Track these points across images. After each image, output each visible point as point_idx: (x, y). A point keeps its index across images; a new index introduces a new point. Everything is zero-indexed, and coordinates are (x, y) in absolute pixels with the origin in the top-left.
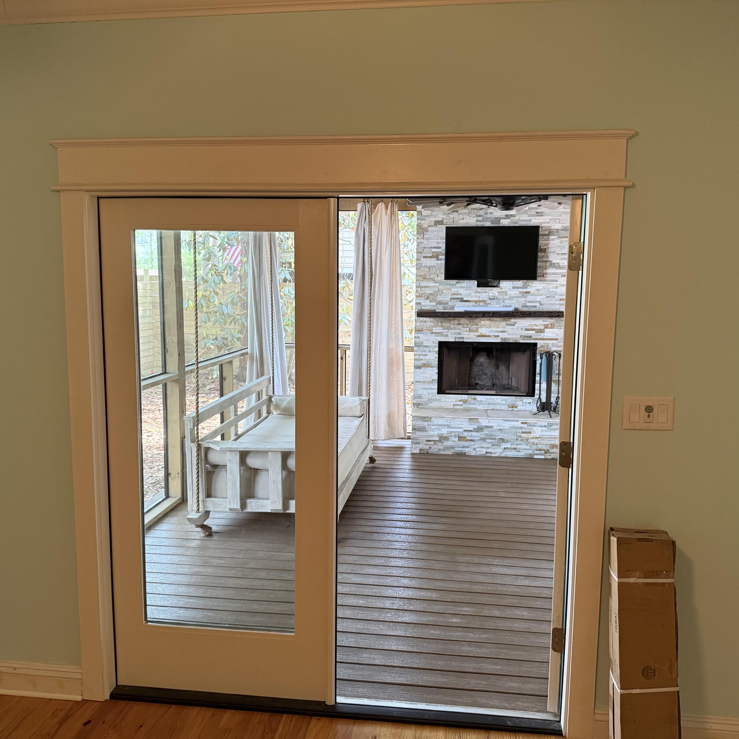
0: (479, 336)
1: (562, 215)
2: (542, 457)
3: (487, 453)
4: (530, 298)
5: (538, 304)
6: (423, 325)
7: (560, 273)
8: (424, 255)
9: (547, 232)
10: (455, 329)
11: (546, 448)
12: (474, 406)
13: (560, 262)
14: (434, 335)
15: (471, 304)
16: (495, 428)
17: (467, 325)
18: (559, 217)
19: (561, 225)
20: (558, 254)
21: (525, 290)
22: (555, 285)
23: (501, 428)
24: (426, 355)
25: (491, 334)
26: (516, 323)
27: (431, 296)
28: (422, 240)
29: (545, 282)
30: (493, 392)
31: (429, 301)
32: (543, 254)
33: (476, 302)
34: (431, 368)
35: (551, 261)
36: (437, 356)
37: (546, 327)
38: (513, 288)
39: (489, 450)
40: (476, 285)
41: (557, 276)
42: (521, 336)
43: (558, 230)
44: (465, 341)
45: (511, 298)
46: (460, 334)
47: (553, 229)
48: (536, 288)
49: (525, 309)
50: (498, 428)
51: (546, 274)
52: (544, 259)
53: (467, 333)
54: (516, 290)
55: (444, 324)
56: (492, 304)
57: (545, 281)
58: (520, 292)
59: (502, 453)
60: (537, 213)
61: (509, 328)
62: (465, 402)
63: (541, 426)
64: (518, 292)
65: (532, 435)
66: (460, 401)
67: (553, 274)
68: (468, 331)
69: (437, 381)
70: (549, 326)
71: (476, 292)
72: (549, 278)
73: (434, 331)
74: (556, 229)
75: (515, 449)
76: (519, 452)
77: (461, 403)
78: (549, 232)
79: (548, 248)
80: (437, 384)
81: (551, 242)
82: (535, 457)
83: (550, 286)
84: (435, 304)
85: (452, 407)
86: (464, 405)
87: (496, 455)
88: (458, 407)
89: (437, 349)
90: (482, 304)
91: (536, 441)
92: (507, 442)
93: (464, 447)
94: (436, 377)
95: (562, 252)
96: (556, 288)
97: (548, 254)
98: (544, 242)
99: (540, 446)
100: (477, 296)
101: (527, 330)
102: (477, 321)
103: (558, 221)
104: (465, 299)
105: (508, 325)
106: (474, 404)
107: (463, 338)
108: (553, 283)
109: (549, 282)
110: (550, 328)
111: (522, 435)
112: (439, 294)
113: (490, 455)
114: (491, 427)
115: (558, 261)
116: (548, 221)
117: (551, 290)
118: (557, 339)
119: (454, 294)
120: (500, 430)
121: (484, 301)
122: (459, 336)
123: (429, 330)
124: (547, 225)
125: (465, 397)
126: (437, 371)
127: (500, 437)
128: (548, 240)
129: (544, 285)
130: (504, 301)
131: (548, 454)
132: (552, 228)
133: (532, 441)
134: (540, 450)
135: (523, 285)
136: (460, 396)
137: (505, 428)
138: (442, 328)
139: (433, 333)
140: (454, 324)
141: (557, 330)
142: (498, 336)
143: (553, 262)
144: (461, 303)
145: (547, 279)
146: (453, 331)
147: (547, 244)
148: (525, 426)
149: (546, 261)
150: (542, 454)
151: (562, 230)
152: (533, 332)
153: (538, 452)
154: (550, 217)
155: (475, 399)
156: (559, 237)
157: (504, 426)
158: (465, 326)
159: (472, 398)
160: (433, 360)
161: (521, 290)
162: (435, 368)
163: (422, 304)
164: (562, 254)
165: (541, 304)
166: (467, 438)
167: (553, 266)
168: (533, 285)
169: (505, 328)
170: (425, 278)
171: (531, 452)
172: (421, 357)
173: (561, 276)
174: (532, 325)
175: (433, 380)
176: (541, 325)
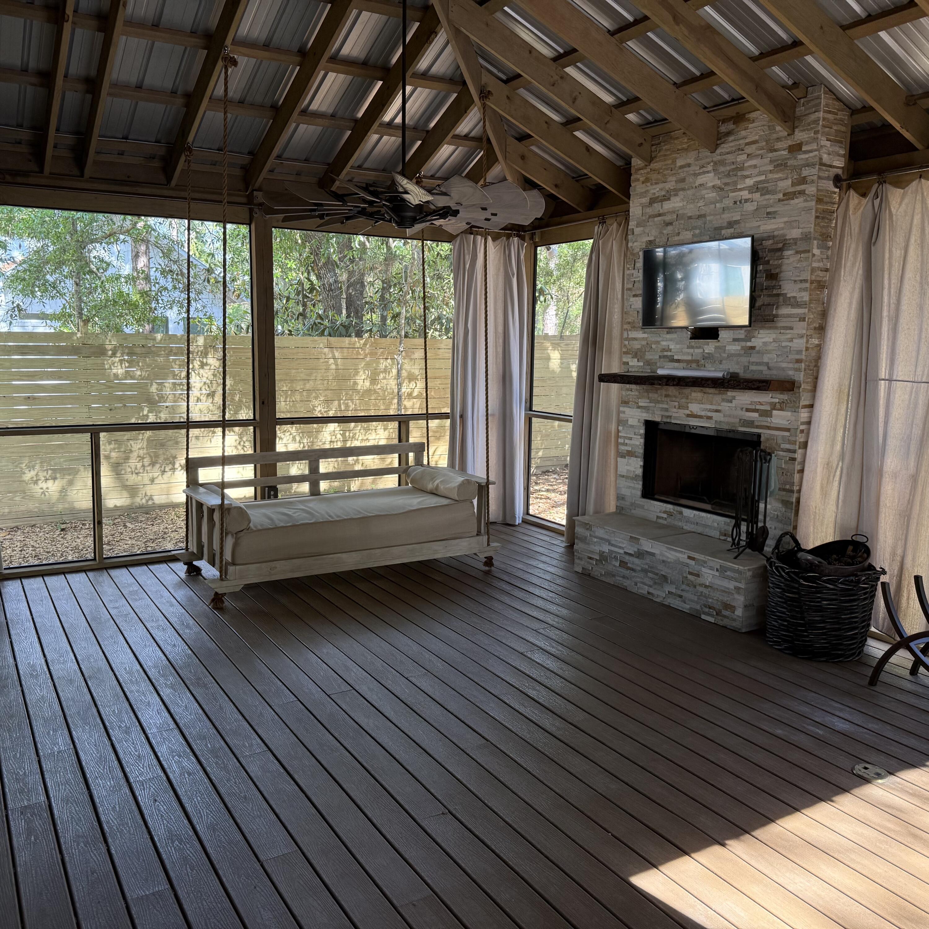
0: (688, 416)
1: (803, 213)
4: (754, 358)
5: (764, 368)
6: (629, 395)
7: (798, 314)
8: (634, 293)
9: (780, 245)
10: (662, 402)
12: (680, 524)
13: (798, 295)
14: (639, 410)
15: (681, 365)
17: (675, 397)
18: (796, 218)
19: (800, 230)
20: (795, 281)
21: (749, 344)
22: (789, 336)
24: (631, 439)
25: (703, 414)
26: (734, 398)
27: (639, 353)
28: (633, 271)
29: (776, 331)
31: (636, 360)
32: (774, 282)
33: (688, 362)
34: (635, 459)
35: (786, 294)
36: (642, 441)
37: (774, 407)
38: (735, 340)
40: (689, 337)
41: (792, 319)
42: (740, 420)
43: (795, 241)
44: (673, 421)
45: (730, 356)
46: (667, 410)
47: (790, 239)
48: (764, 340)
49: (748, 376)
51: (776, 316)
52: (775, 292)
53: (675, 410)
54: (737, 343)
55: (650, 395)
56: (706, 365)
57: (776, 328)
58: (742, 347)
59: (664, 598)
60: (768, 213)
61: (725, 406)
62: (670, 514)
63: (711, 568)
64: (739, 348)
66: (665, 512)
67: (789, 316)
68: (677, 407)
69: (641, 478)
70: (778, 406)
71: (688, 347)
72: (782, 323)
73: (640, 404)
74: (793, 239)
75: (681, 597)
76: (685, 603)
77: (665, 516)
78: (784, 245)
79: (781, 272)
80: (641, 483)
81: (786, 261)
82: (703, 617)
83: (783, 337)
84: (641, 364)
85: (655, 519)
86: (669, 520)
87: (658, 600)
88: (661, 521)
89: (642, 431)
90: (694, 365)
91: (705, 591)
92: (672, 583)
93: (624, 577)
94: (640, 471)
95: (801, 278)
96: (791, 340)
97: (781, 283)
98: (776, 263)
99: (710, 600)
100: (688, 354)
101: (748, 410)
102: (687, 391)
103: (795, 224)
104: (676, 357)
105: (723, 400)
106: (680, 520)
107: (670, 417)
108: (788, 331)
109: (782, 331)
110: (779, 410)
111: (690, 577)
112: (647, 350)
113: (650, 597)
114: (653, 554)
115: (794, 294)
116: (782, 225)
117: (784, 344)
118: (788, 430)
119: (664, 350)
120: (663, 561)
121: (697, 362)
122: (667, 414)
123: (635, 402)
124: (781, 232)
125: (670, 507)
126: (642, 463)
127: (664, 573)
128: (781, 257)
129: (774, 336)
130: (721, 361)
131: (719, 618)
132: (787, 238)
133: (701, 589)
134: (710, 608)
135: (746, 336)
136: (665, 505)
137: (669, 560)
138: (648, 401)
139: (639, 407)
140: (661, 395)
141: (789, 414)
142: (710, 418)
143: (788, 296)
144: (670, 363)
145: (780, 324)
146: (661, 406)
147: (780, 266)
148: (692, 563)
149: (778, 295)
150: (712, 616)
151: (801, 239)
152: (756, 415)
153: (707, 610)
154: (786, 219)
155: (681, 513)
156: (797, 252)
158: (674, 399)
159: (677, 511)
160: (637, 445)
161: (743, 344)
162: (639, 459)
163: (630, 364)
164: (801, 281)
165: (769, 368)
166: (629, 565)
167: (788, 303)
168: (759, 336)
169: (719, 405)
170: (634, 327)
171: (698, 607)
172: (627, 441)
173: (798, 319)
174: (754, 402)
175: (636, 476)
176: (767, 403)
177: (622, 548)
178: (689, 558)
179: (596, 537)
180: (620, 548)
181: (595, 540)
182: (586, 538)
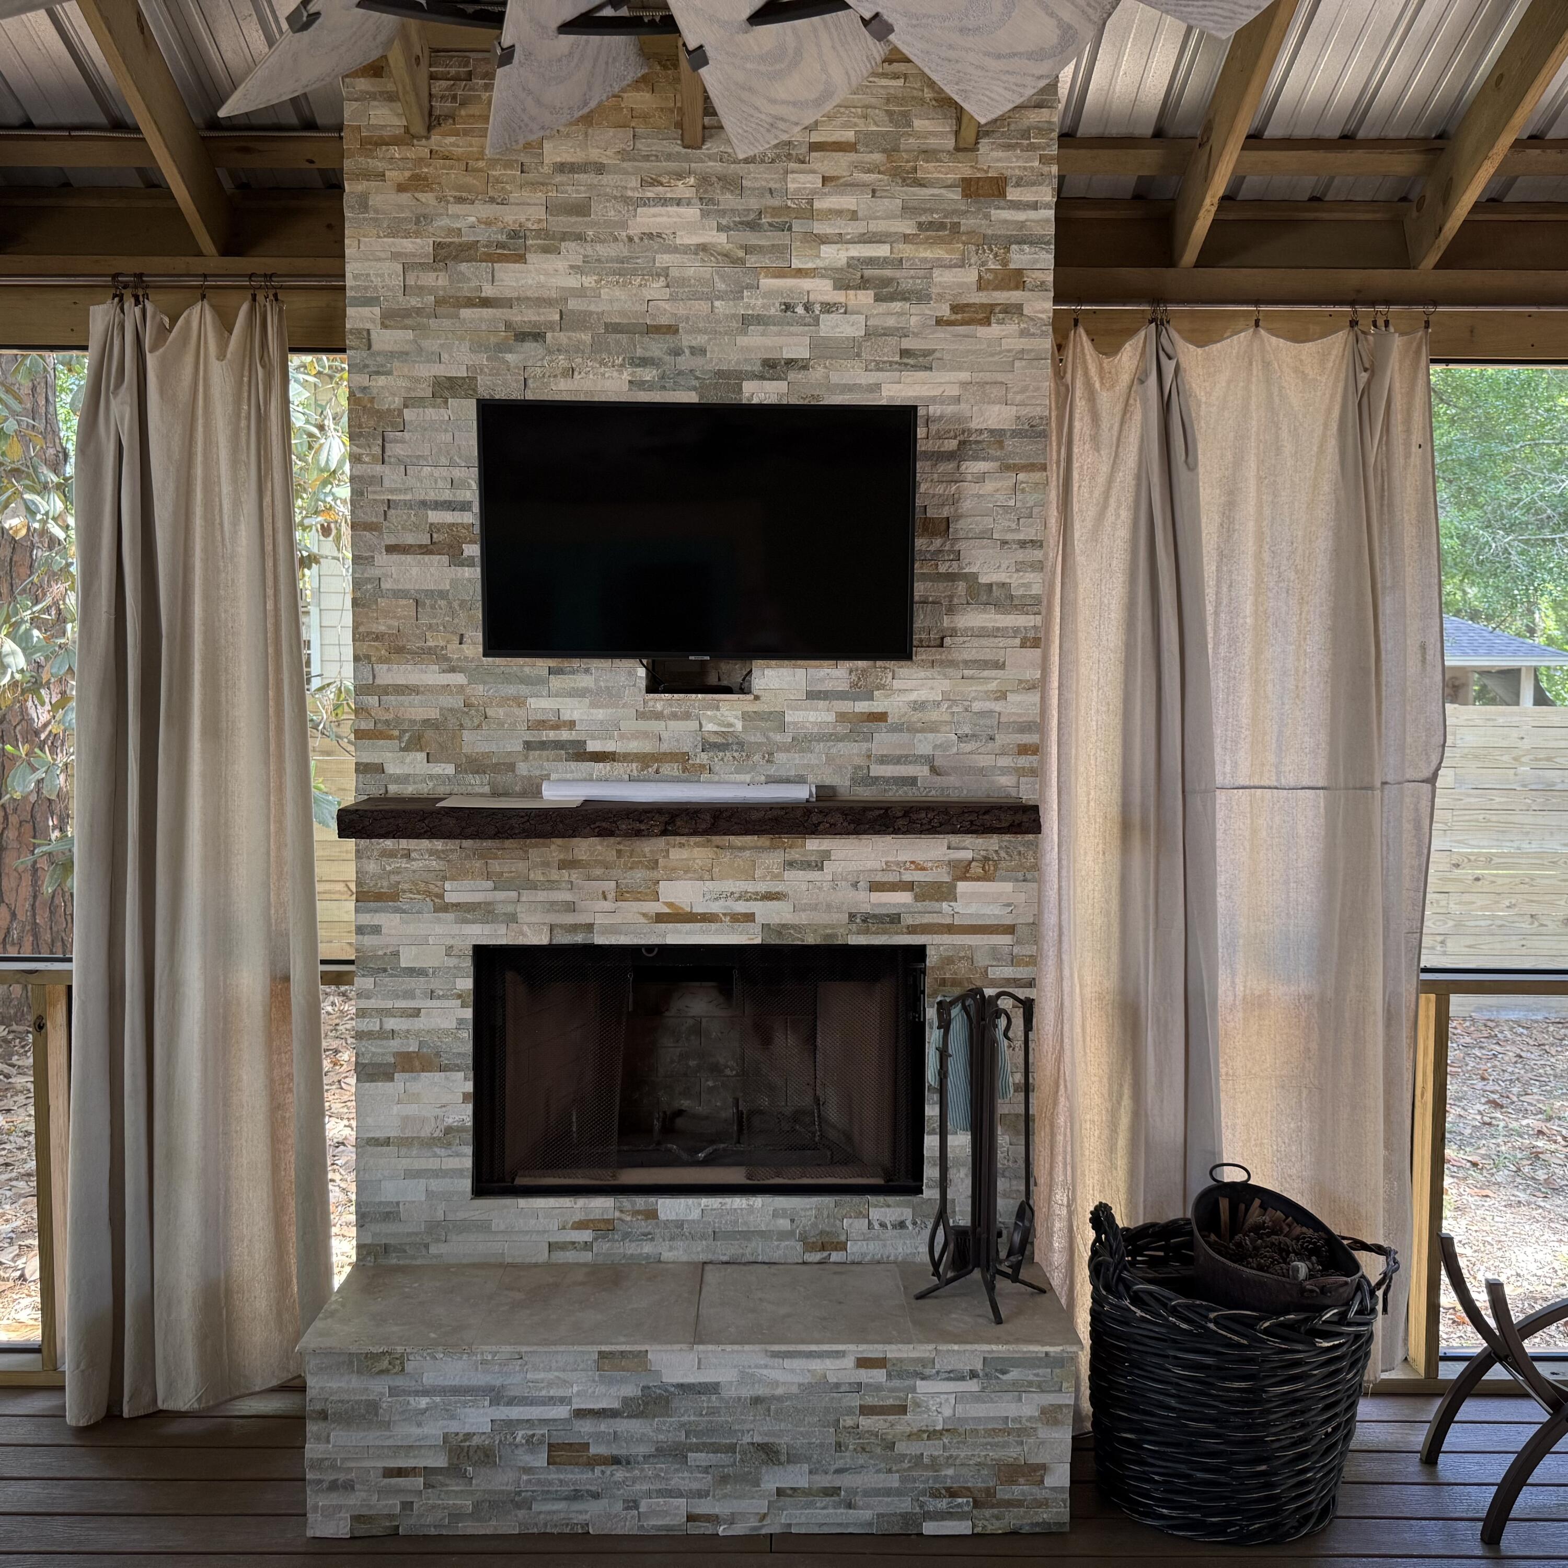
0: (660, 918)
1: (1017, 364)
2: (963, 1528)
3: (691, 1518)
4: (884, 741)
5: (921, 771)
6: (397, 872)
7: (1016, 630)
8: (392, 541)
9: (952, 445)
10: (551, 885)
11: (977, 1483)
12: (647, 1248)
13: (1015, 580)
14: (450, 916)
15: (619, 768)
16: (730, 1393)
17: (607, 866)
18: (1000, 377)
19: (1012, 411)
20: (1004, 543)
21: (862, 707)
22: (993, 686)
23: (761, 1391)
24: (416, 1013)
25: (716, 907)
26: (826, 855)
27: (429, 734)
28: (378, 469)
29: (951, 671)
30: (735, 1176)
31: (421, 756)
32: (938, 542)
33: (645, 760)
34: (438, 1076)
35: (975, 576)
36: (468, 1013)
37: (962, 871)
38: (812, 695)
39: (704, 1507)
40: (643, 684)
41: (1002, 642)
42: (852, 916)
43: (998, 436)
44: (599, 940)
45: (802, 742)
46: (571, 907)
47: (981, 431)
48: (913, 696)
49: (866, 793)
50: (746, 1392)
51: (953, 632)
52: (942, 569)
53: (608, 905)
54: (821, 704)
55: (495, 866)
56: (716, 768)
57: (952, 663)
58: (842, 717)
59: (764, 1516)
60: (905, 353)
61: (796, 881)
62: (604, 1228)
63: (956, 1376)
64: (831, 717)
65: (911, 1421)
66: (580, 1225)
67: (983, 633)
68: (612, 895)
69: (469, 1136)
70: (976, 869)
71: (640, 716)
72: (970, 650)
73: (450, 898)
74: (992, 431)
75: (833, 1491)
76: (850, 1506)
77: (586, 1236)
78: (962, 443)
79: (959, 517)
80: (468, 1150)
81: (970, 488)
82: (929, 1528)
83: (971, 689)
84: (450, 769)
85: (543, 1257)
86: (603, 1247)
87: (739, 1529)
88: (570, 1256)
89: (466, 984)
90: (668, 769)
91: (932, 1449)
92: (793, 1459)
93: (576, 1496)
94: (464, 1115)
95: (1022, 537)
96: (1002, 696)
97: (961, 546)
98: (940, 489)
99: (950, 1472)
100: (646, 735)
101: (875, 887)
102: (650, 846)
103: (996, 392)
104: (593, 746)
105: (791, 864)
106: (648, 1236)
107: (590, 927)
108: (986, 673)
109: (967, 673)
110: (978, 879)
111: (866, 1422)
112: (467, 722)
113: (705, 1528)
114: (712, 1388)
115: (1001, 577)
116: (955, 391)
117: (977, 706)
118: (1010, 929)
119: (541, 724)
120: (756, 1401)
121: (681, 758)
122: (569, 919)
123: (428, 893)
124: (950, 409)
125: (601, 1205)
126: (469, 1087)
127: (757, 1439)
128: (956, 479)
129: (946, 685)
130: (771, 754)
131: (988, 1512)
132: (974, 425)
133: (913, 1448)
134: (952, 1493)
135: (854, 685)
136: (582, 1202)
137: (779, 1391)
138: (490, 884)
139: (446, 908)
140: (546, 864)
141: (1008, 887)
142: (749, 917)
143: (983, 580)
144: (573, 765)
145: (956, 655)
146: (542, 896)
147: (955, 500)
148: (878, 1376)
149: (951, 577)
150: (961, 1516)
151: (1015, 434)
152: (905, 898)
153: (942, 1504)
154: (964, 376)
155: (652, 1214)
156: (1007, 468)
157: (776, 1384)
158: (598, 872)
159: (636, 1213)
160: (447, 1032)
161: (846, 706)
162: (461, 1075)
163: (391, 769)
164: (1023, 544)
165: (934, 770)
166: (593, 1450)
167: (984, 598)
168: (897, 684)
169: (777, 877)
170: (400, 650)
171: (905, 1505)
172: (391, 1023)
173: (1017, 641)
174: (898, 864)
175: (448, 1130)
176: (939, 863)
177: (563, 1401)
178: (863, 1363)
179: (426, 1393)
180: (551, 1401)
181: (424, 1402)
182: (373, 1407)
